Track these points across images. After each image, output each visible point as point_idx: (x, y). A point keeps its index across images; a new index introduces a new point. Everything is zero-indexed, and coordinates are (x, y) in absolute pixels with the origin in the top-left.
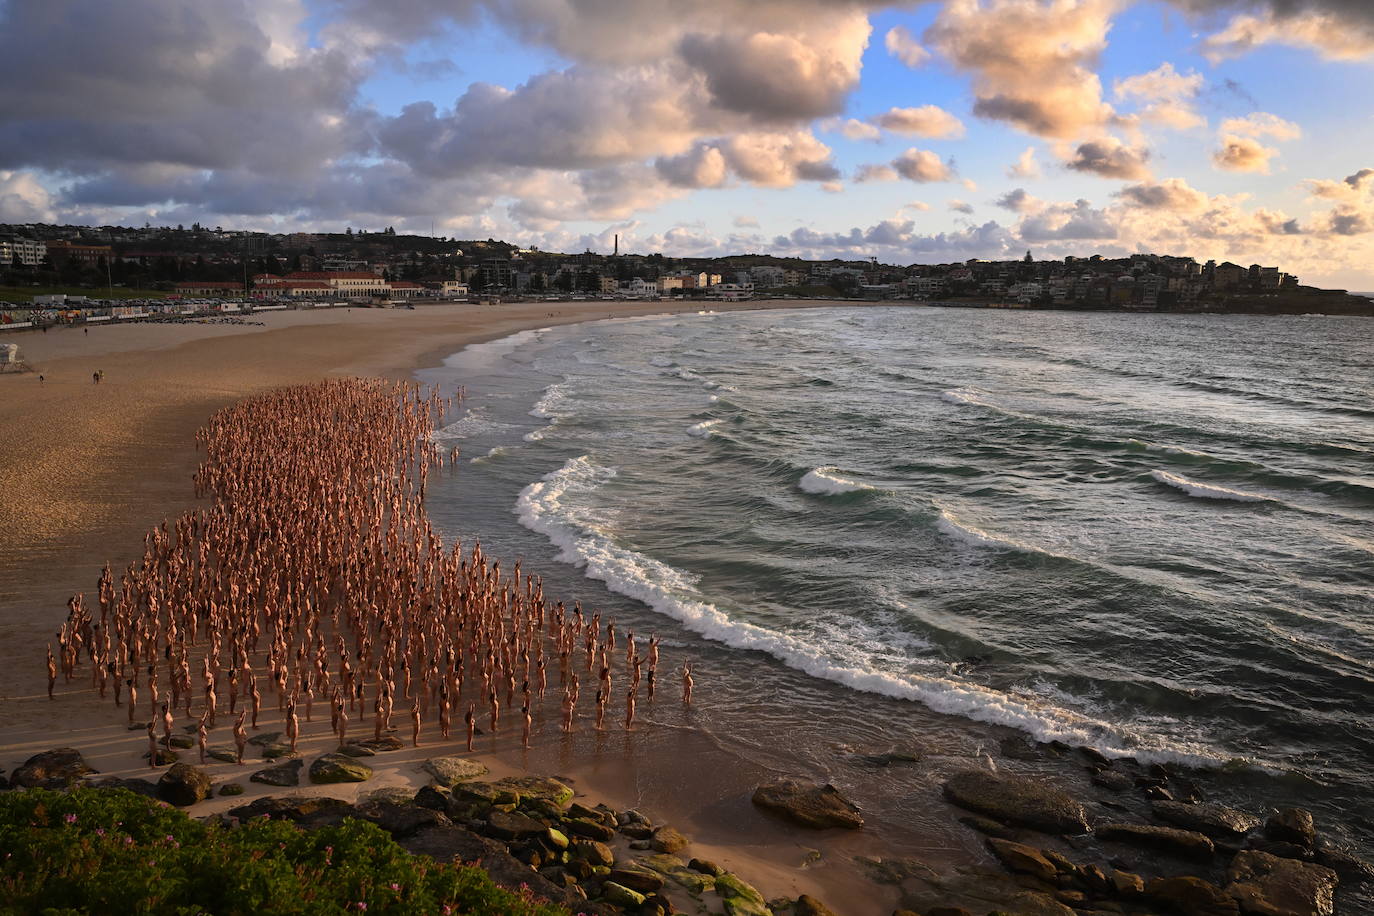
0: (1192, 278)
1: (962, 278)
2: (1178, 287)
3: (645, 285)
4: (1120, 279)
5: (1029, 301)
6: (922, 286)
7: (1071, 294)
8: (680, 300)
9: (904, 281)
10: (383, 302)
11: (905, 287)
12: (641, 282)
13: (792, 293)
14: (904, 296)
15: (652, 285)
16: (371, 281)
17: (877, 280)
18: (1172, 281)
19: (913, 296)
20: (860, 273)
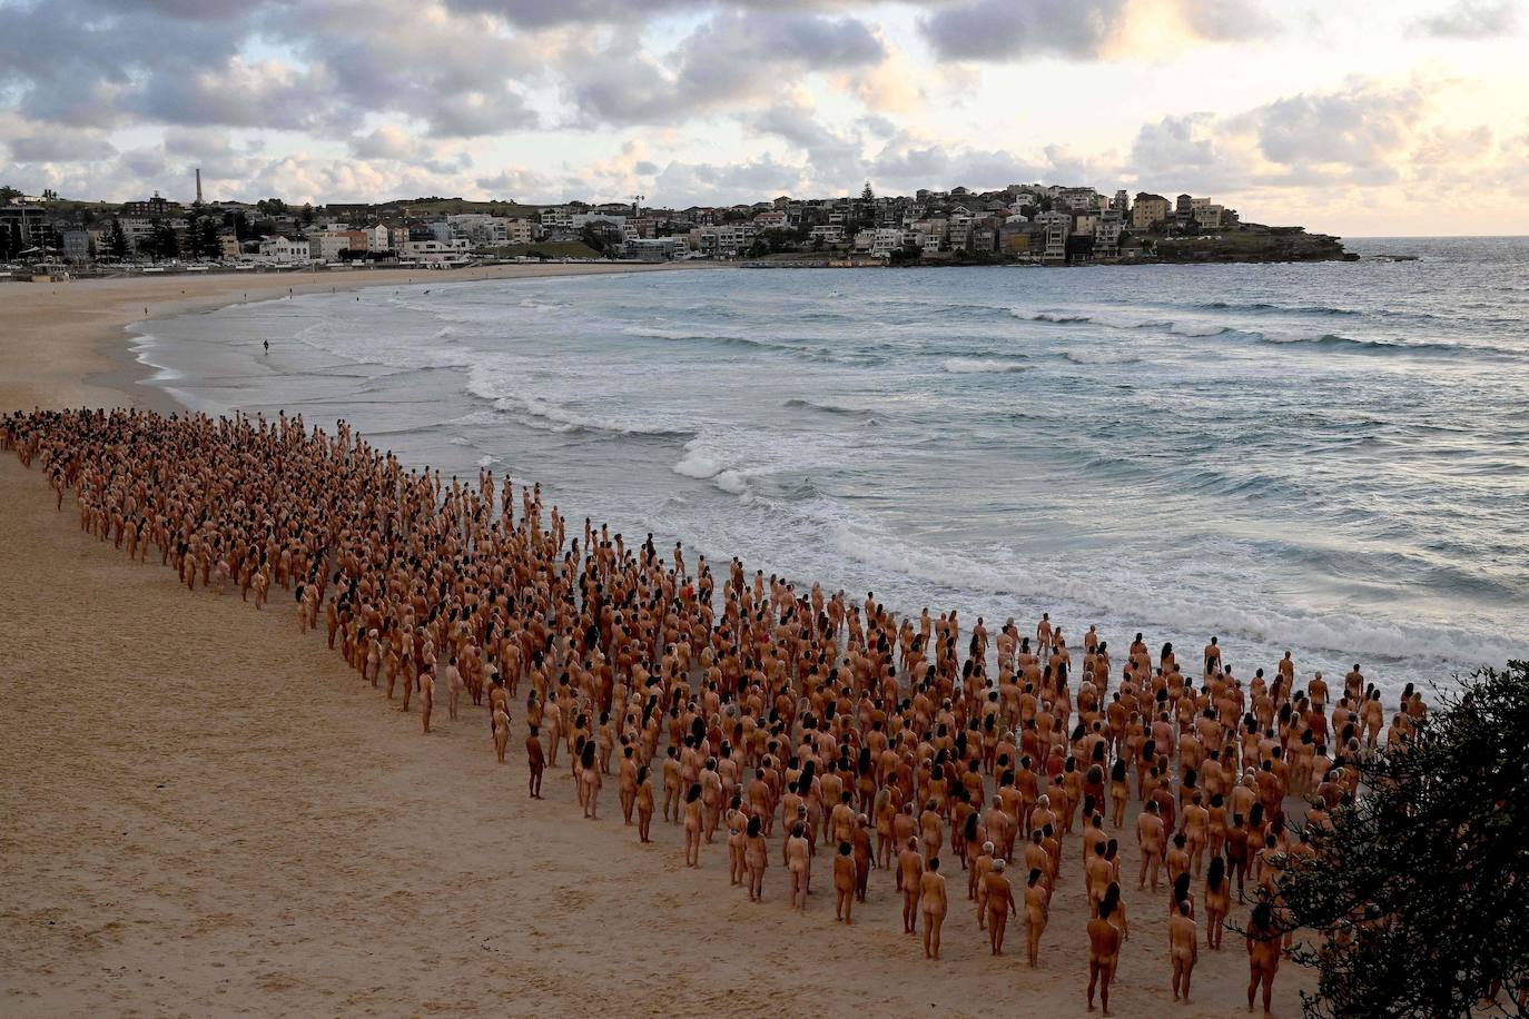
0: (1103, 216)
1: (776, 225)
2: (1091, 228)
3: (288, 246)
4: (1009, 220)
5: (888, 255)
6: (723, 237)
7: (946, 244)
8: (360, 267)
9: (692, 230)
11: (698, 241)
12: (282, 241)
13: (529, 254)
14: (697, 254)
15: (300, 246)
17: (651, 231)
18: (1081, 220)
19: (711, 252)
20: (620, 221)
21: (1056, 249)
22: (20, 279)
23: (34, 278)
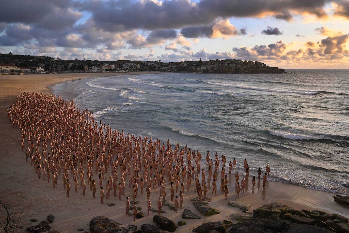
0: (242, 65)
1: (184, 66)
2: (239, 67)
3: (97, 68)
4: (225, 65)
5: (203, 71)
6: (174, 68)
7: (213, 69)
8: (109, 72)
10: (20, 73)
11: (170, 68)
13: (139, 70)
14: (169, 71)
15: (99, 68)
16: (13, 67)
17: (161, 66)
18: (238, 65)
19: (172, 70)
20: (156, 64)
21: (233, 70)
22: (47, 74)
23: (50, 73)
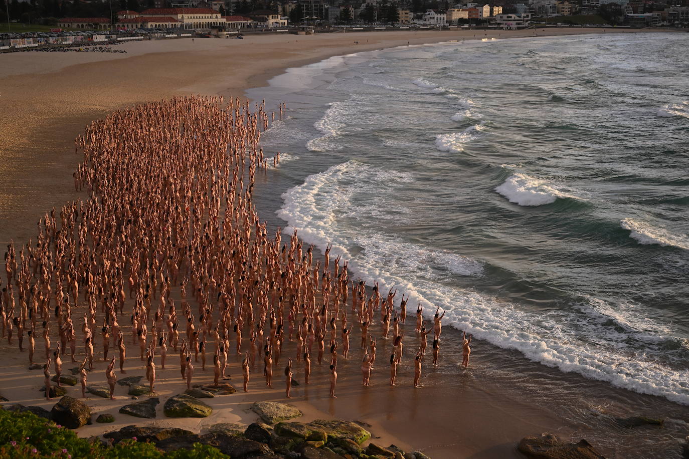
3: (436, 16)
9: (665, 9)
10: (220, 33)
12: (432, 13)
13: (565, 22)
14: (665, 23)
15: (442, 16)
16: (210, 15)
19: (673, 22)
22: (292, 33)
23: (299, 33)
